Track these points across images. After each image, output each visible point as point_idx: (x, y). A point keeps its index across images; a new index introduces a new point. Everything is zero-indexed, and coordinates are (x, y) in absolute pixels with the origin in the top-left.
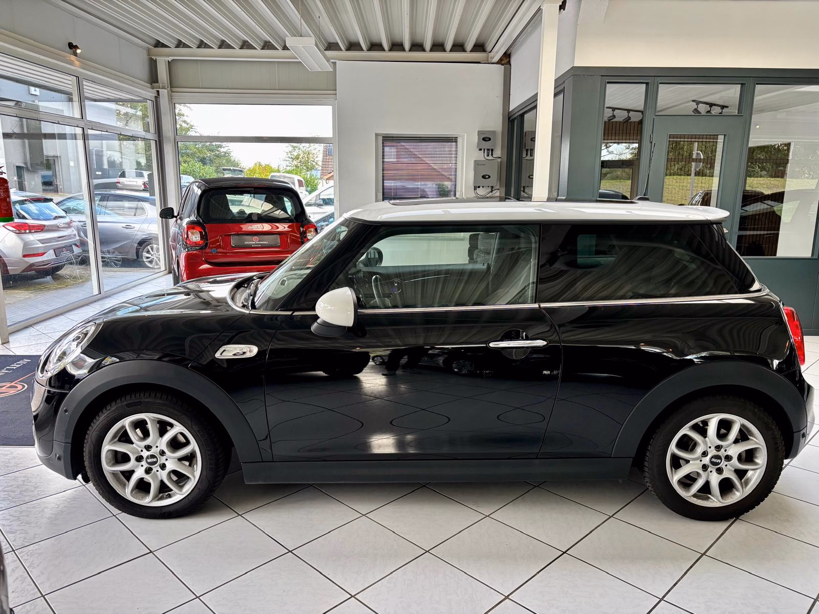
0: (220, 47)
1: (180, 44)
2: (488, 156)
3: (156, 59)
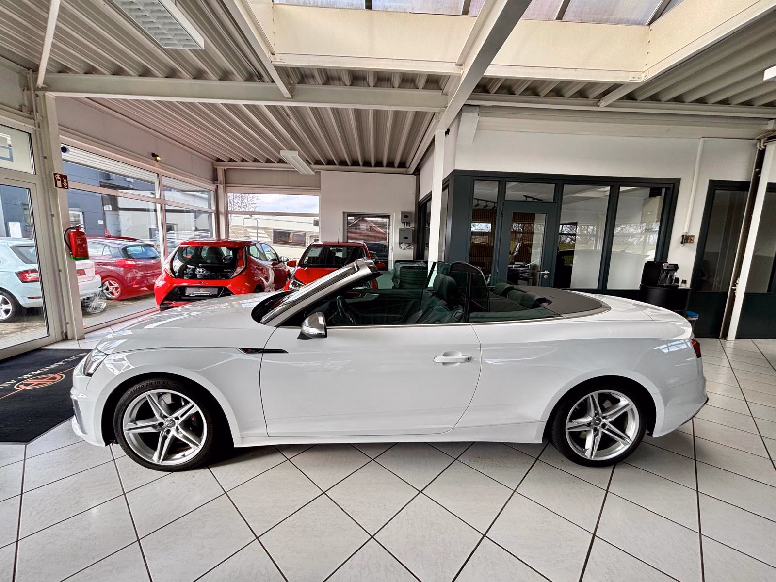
0: (254, 162)
1: (231, 160)
2: (407, 226)
3: (217, 168)
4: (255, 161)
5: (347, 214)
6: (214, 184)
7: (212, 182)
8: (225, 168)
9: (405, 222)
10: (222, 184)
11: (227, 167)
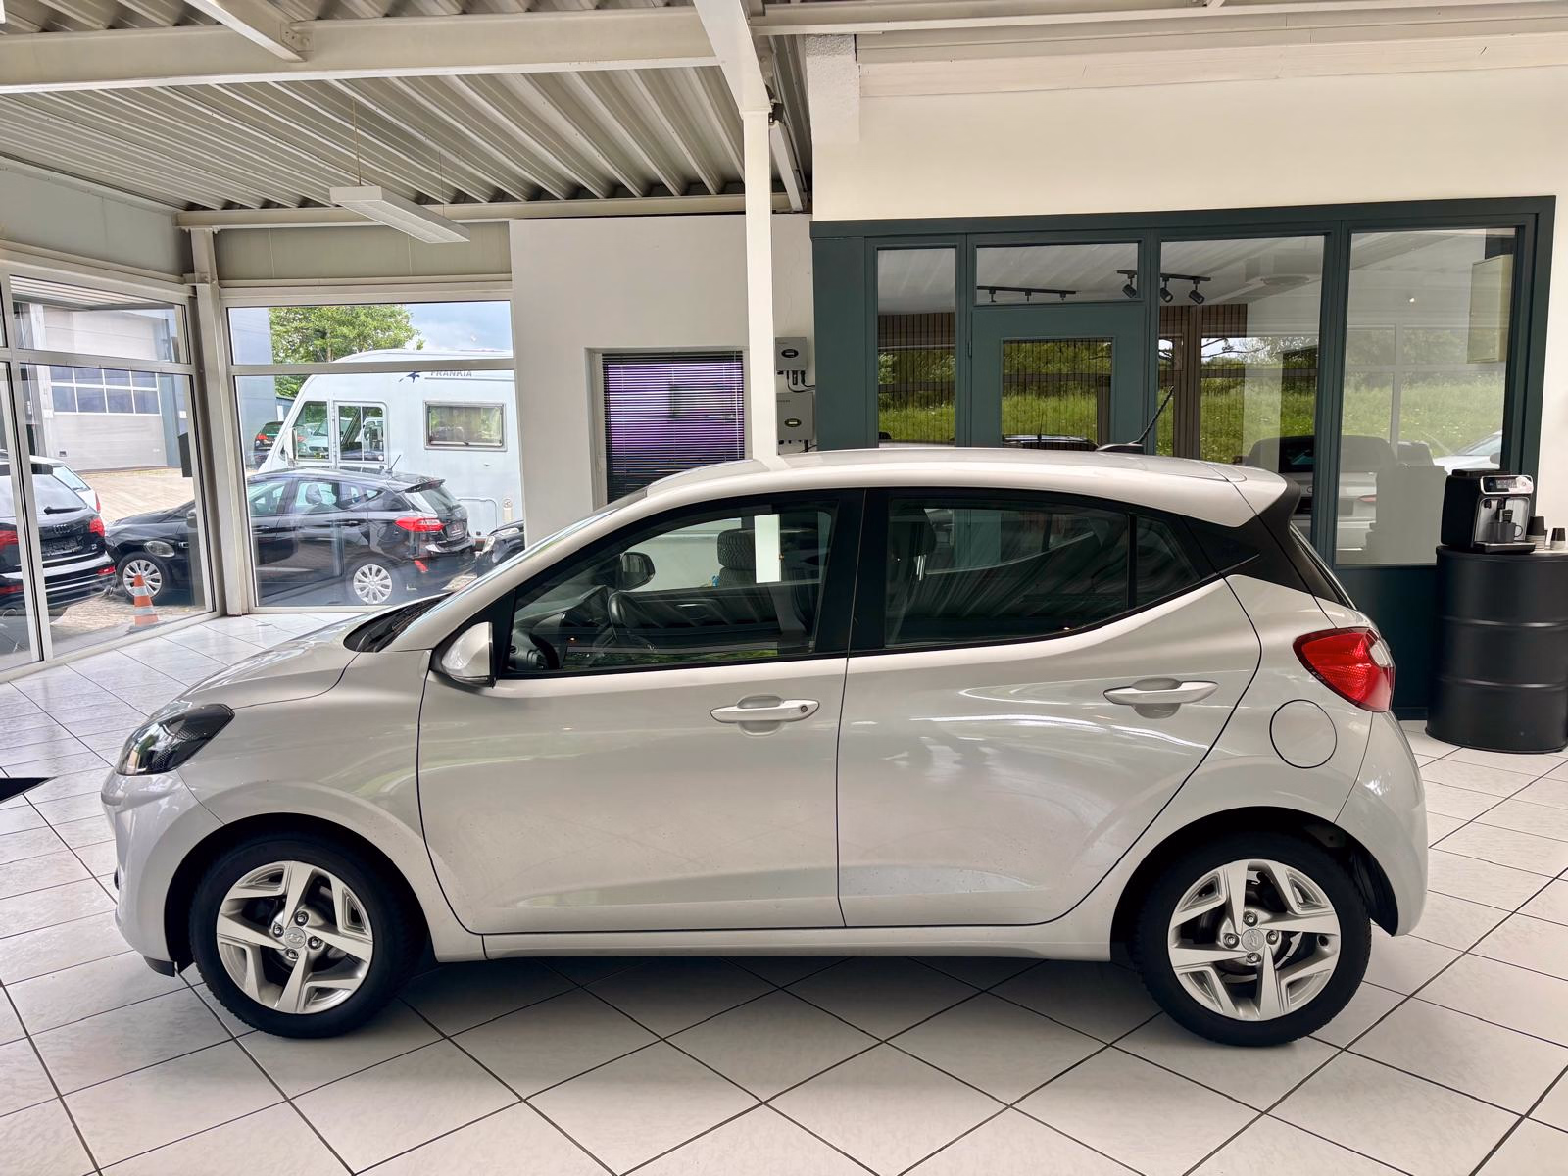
0: (299, 206)
2: (795, 384)
3: (190, 231)
5: (603, 355)
6: (182, 283)
8: (216, 229)
9: (788, 372)
10: (209, 280)
11: (220, 227)
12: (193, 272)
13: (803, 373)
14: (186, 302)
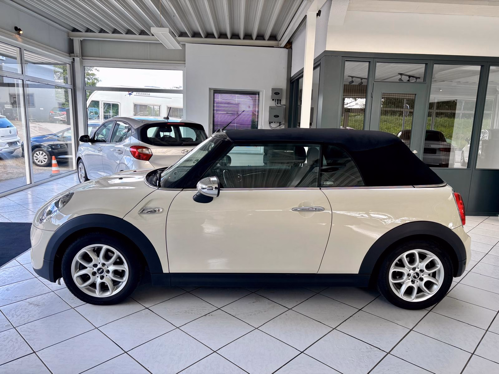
0: (113, 33)
1: (88, 30)
2: (278, 104)
3: (73, 39)
4: (115, 31)
5: (214, 90)
6: (70, 57)
7: (68, 55)
8: (82, 39)
9: (275, 100)
10: (79, 56)
11: (83, 38)
12: (74, 53)
13: (280, 100)
14: (71, 64)
